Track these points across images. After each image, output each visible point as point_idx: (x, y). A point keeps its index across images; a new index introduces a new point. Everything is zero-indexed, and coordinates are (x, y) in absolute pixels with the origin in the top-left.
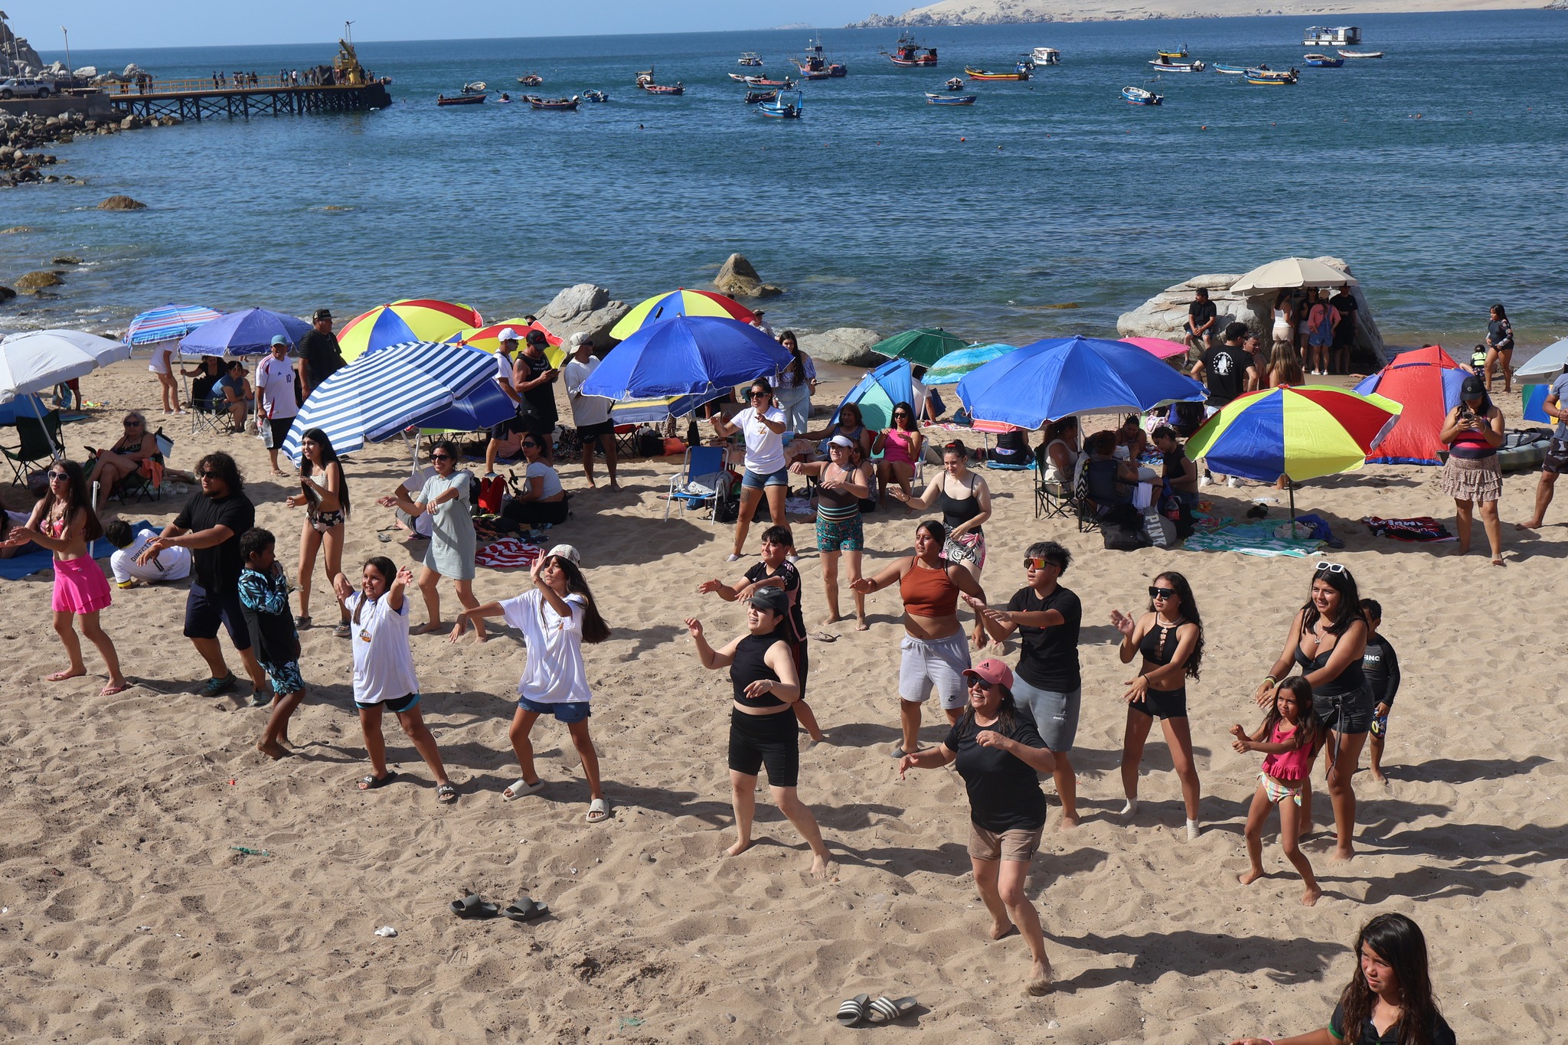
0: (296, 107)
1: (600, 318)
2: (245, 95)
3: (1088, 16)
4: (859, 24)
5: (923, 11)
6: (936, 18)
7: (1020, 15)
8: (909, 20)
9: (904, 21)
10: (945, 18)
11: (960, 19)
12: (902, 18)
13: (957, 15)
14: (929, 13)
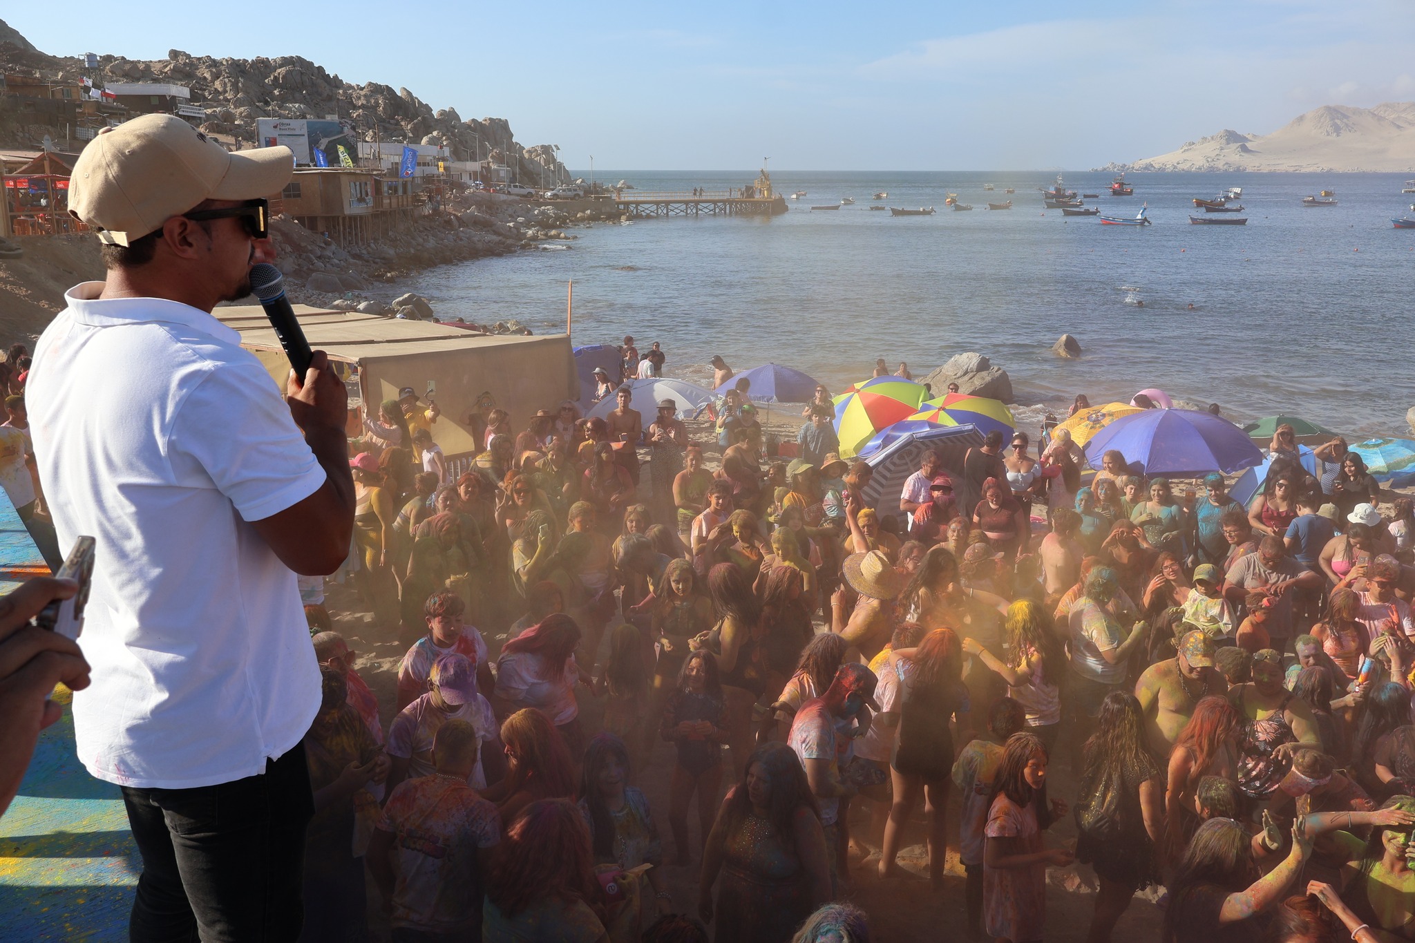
0: (728, 211)
1: (983, 378)
2: (697, 203)
3: (1273, 168)
4: (1100, 168)
5: (1148, 161)
6: (1157, 166)
7: (1221, 166)
8: (1136, 167)
9: (1133, 168)
10: (1164, 167)
11: (1175, 167)
12: (1131, 166)
13: (1173, 165)
14: (1152, 163)
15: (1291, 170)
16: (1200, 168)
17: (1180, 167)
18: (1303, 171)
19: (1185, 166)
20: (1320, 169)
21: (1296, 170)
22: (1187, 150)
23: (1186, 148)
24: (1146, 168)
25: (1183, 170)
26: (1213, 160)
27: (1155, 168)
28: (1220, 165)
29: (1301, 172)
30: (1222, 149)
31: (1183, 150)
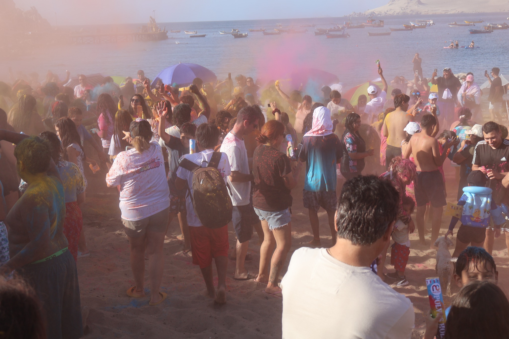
3: (434, 12)
8: (367, 14)
9: (365, 14)
10: (380, 13)
11: (386, 13)
12: (364, 13)
13: (385, 12)
14: (374, 11)
15: (443, 13)
16: (398, 13)
17: (388, 13)
18: (449, 13)
19: (391, 13)
20: (457, 11)
21: (446, 13)
22: (391, 4)
23: (391, 3)
24: (371, 15)
25: (390, 14)
26: (405, 9)
27: (376, 14)
28: (408, 11)
29: (448, 14)
30: (408, 3)
31: (389, 4)
